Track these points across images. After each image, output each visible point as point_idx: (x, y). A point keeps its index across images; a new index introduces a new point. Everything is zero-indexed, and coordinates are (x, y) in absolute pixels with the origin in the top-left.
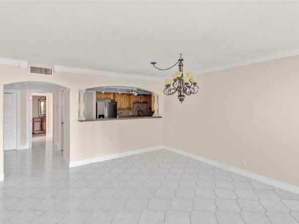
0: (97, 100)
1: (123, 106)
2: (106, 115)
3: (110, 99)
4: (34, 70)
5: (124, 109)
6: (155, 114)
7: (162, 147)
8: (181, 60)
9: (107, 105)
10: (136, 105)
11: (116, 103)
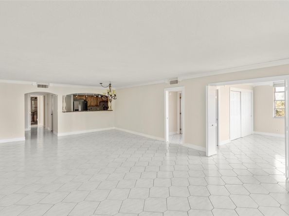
0: (74, 100)
1: (92, 104)
2: (80, 109)
3: (83, 99)
4: (39, 86)
5: (93, 106)
6: (109, 109)
7: (114, 128)
8: (110, 84)
9: (81, 103)
10: (102, 104)
11: (87, 102)
